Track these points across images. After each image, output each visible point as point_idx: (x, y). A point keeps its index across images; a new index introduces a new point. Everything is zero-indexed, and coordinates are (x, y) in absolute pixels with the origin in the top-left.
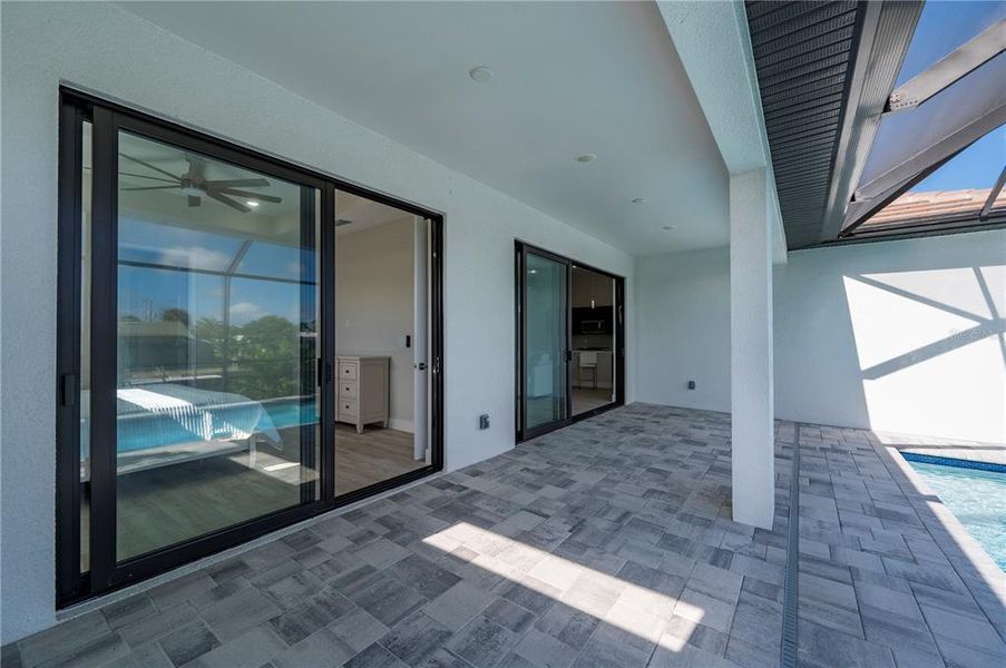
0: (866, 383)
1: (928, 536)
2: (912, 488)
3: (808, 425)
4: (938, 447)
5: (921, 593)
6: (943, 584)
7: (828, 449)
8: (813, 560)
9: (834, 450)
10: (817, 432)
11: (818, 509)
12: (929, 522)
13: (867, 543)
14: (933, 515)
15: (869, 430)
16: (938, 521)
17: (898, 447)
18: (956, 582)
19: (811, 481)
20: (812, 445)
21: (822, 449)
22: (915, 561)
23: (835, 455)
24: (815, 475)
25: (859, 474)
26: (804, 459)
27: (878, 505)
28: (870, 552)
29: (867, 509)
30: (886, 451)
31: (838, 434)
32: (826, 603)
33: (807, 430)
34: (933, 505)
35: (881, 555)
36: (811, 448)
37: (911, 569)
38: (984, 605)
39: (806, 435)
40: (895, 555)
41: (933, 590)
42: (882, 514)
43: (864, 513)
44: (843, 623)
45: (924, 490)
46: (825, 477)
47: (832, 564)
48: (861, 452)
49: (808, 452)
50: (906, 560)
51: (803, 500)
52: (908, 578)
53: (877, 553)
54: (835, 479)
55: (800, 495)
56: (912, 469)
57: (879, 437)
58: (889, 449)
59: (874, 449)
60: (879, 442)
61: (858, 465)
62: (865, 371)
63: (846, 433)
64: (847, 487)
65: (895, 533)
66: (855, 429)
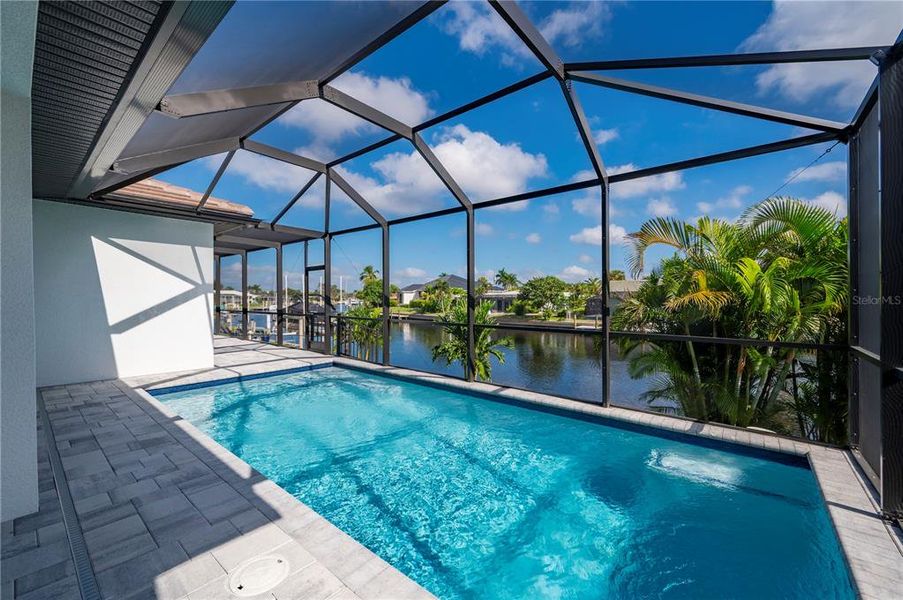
0: (114, 337)
1: (180, 446)
2: (162, 415)
3: (51, 388)
4: (171, 380)
5: (186, 488)
6: (197, 474)
7: (81, 406)
8: (95, 514)
9: (88, 405)
10: (64, 393)
11: (88, 465)
12: (178, 436)
13: (140, 472)
14: (180, 430)
15: (116, 379)
16: (184, 433)
17: (143, 387)
18: (204, 468)
19: (71, 442)
20: (63, 406)
21: (75, 408)
22: (177, 468)
23: (91, 410)
24: (74, 435)
25: (118, 419)
26: (56, 424)
27: (140, 439)
28: (144, 478)
29: (132, 445)
30: (136, 393)
31: (87, 388)
32: (118, 542)
33: (52, 394)
34: (178, 423)
35: (152, 477)
36: (62, 411)
37: (175, 475)
38: (220, 473)
39: (52, 399)
40: (163, 471)
41: (192, 481)
42: (146, 445)
43: (131, 450)
44: (138, 548)
45: (170, 414)
46: (87, 433)
47: (115, 506)
48: (115, 400)
49: (61, 415)
50: (172, 470)
51: (68, 464)
52: (176, 482)
53: (150, 477)
54: (97, 431)
55: (63, 459)
56: (157, 401)
57: (127, 383)
58: (137, 390)
59: (125, 393)
60: (127, 387)
61: (114, 411)
62: (113, 326)
63: (95, 386)
64: (110, 435)
65: (159, 455)
66: (102, 381)
